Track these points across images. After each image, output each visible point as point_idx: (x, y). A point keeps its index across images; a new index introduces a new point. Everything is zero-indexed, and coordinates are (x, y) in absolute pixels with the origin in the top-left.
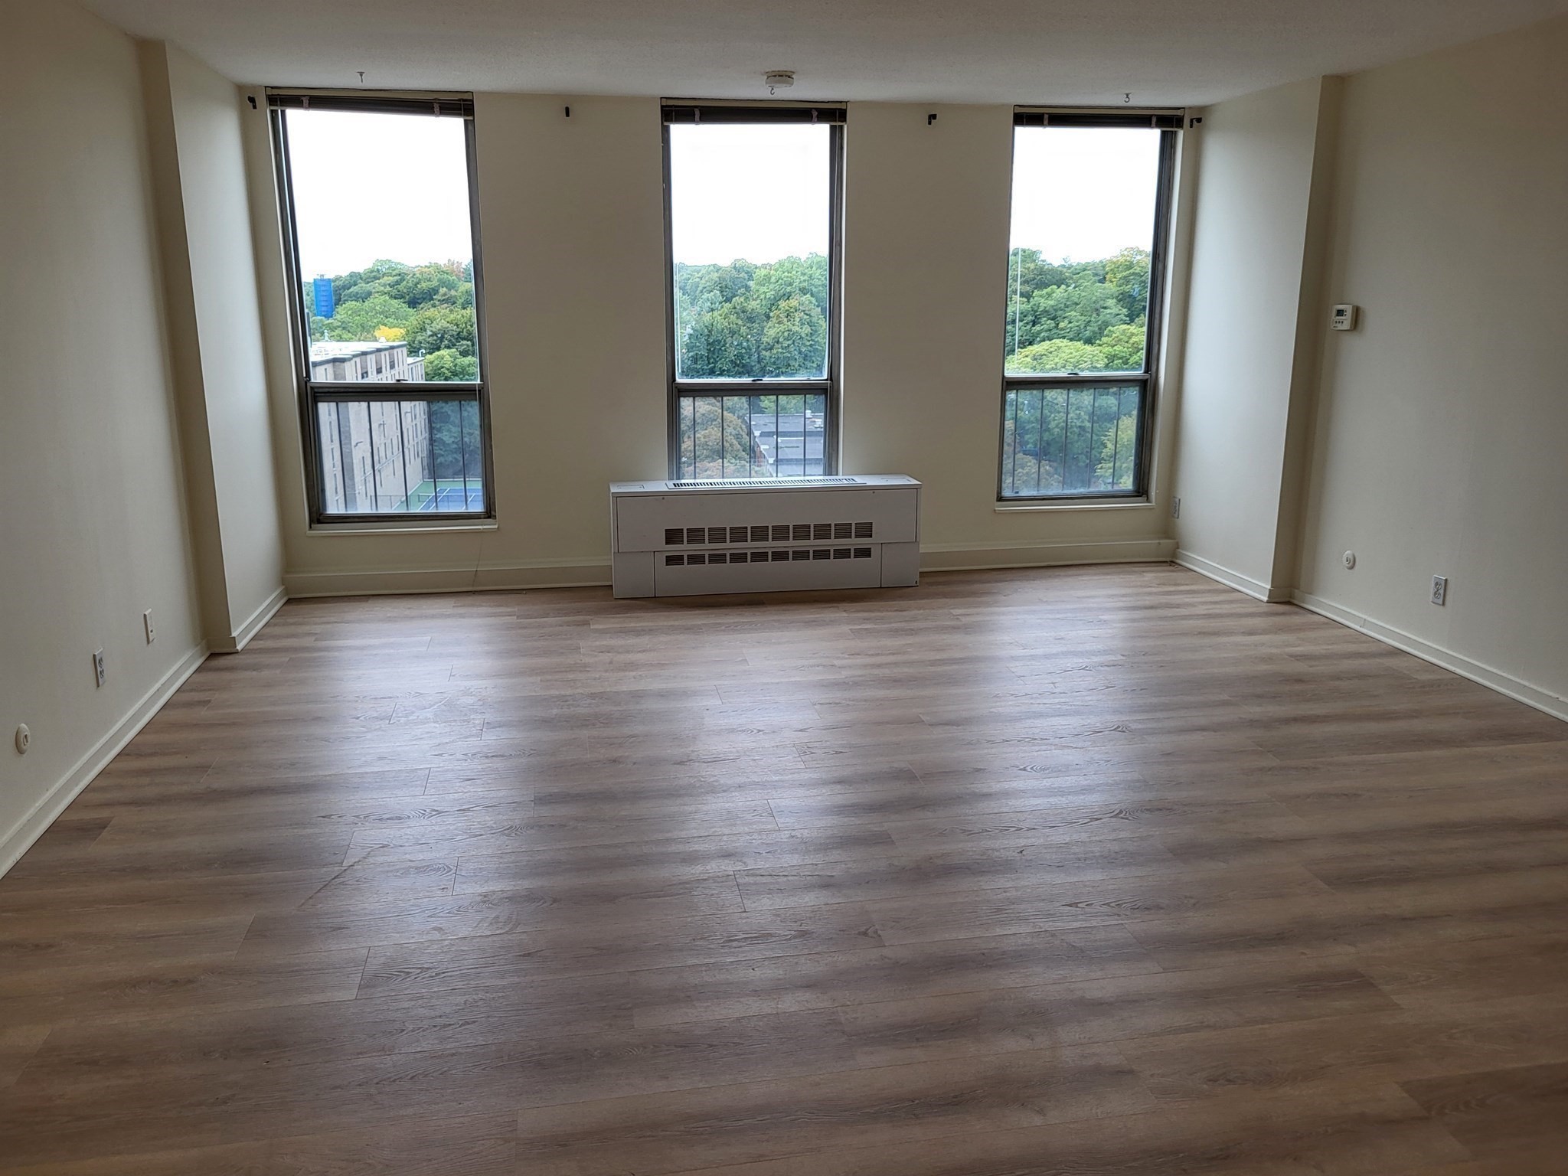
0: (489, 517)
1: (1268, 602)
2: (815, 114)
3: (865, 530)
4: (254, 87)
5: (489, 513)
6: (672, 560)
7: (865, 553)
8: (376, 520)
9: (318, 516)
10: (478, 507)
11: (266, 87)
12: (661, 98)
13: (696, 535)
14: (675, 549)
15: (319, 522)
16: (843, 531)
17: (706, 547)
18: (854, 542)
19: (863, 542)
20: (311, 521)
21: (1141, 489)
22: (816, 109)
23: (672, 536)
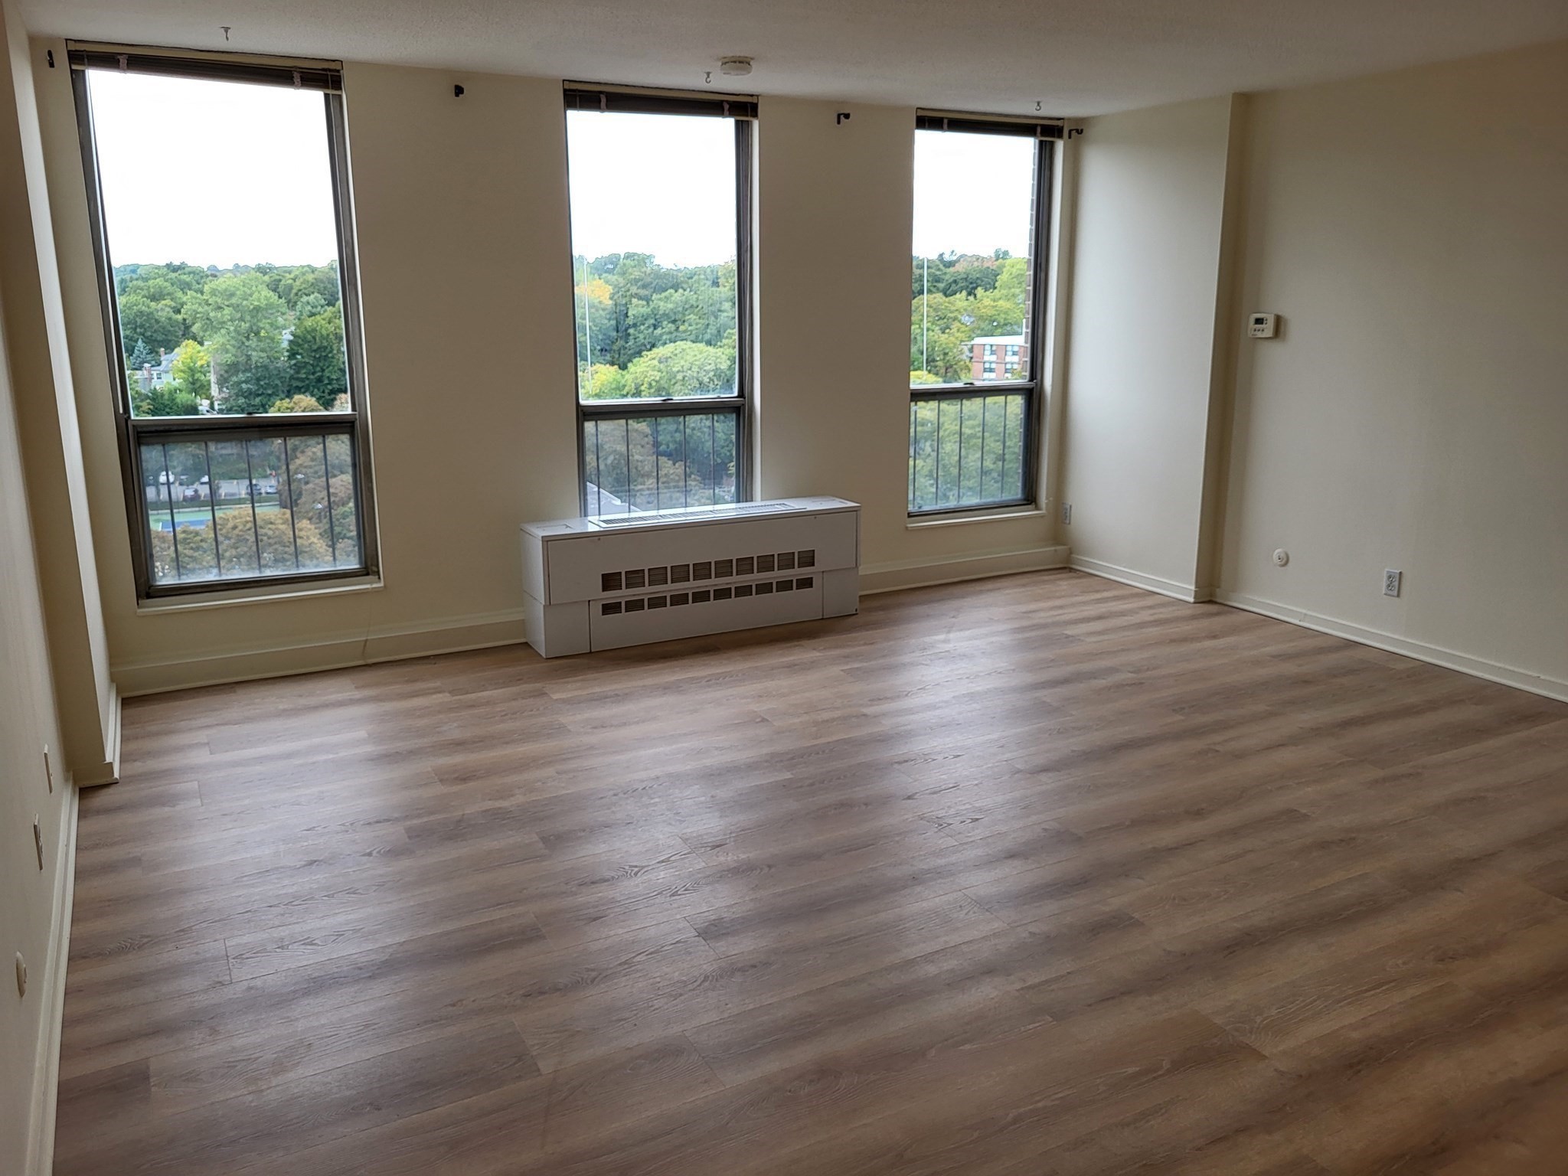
0: (368, 574)
1: (1195, 603)
2: (726, 107)
3: (808, 559)
4: (52, 39)
5: (368, 569)
6: (609, 609)
7: (806, 583)
8: (226, 587)
9: (147, 590)
10: (353, 564)
11: (66, 40)
12: (564, 80)
13: (635, 578)
14: (612, 596)
15: (149, 596)
16: (787, 561)
17: (646, 591)
18: (797, 573)
19: (805, 572)
20: (138, 597)
21: (1030, 497)
22: (727, 102)
23: (610, 581)
